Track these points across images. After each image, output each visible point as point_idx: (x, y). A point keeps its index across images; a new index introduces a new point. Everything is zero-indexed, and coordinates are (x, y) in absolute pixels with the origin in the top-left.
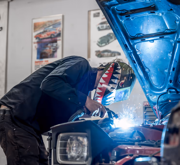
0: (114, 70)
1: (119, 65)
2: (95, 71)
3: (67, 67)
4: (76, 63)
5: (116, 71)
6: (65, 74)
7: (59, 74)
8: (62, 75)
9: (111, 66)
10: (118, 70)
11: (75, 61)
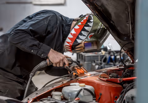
0: (87, 23)
1: (92, 18)
2: (70, 22)
3: (35, 21)
4: (44, 17)
5: (88, 23)
6: (31, 28)
7: (24, 28)
8: (27, 29)
9: (85, 18)
10: (90, 23)
11: (45, 15)
